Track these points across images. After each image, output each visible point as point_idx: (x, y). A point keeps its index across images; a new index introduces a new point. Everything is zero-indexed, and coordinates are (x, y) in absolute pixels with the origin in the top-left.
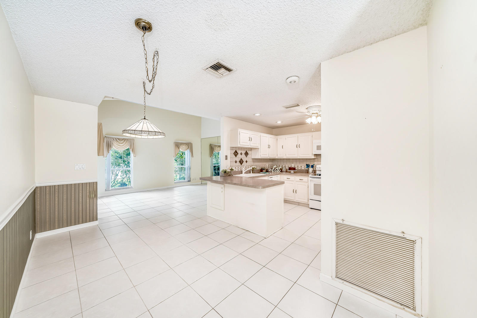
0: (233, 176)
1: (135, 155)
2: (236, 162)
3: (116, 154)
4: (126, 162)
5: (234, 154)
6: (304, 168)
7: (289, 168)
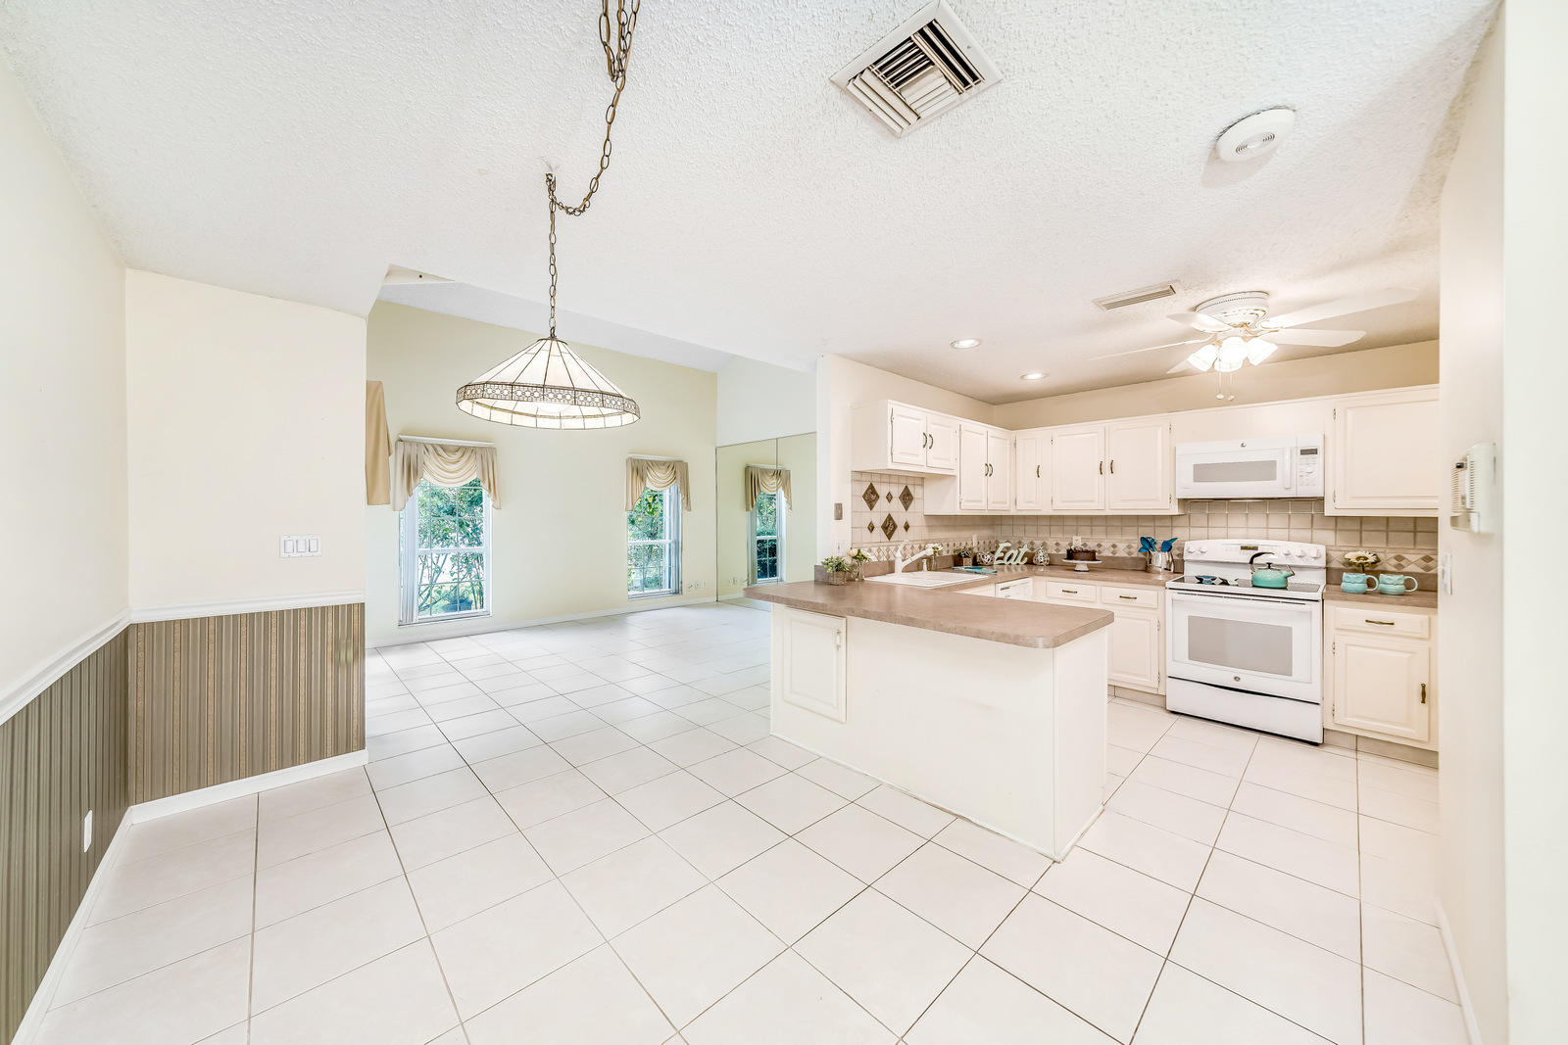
0: (863, 580)
1: (497, 503)
2: (871, 528)
3: (436, 499)
4: (468, 526)
5: (864, 497)
6: (1130, 553)
7: (1064, 552)
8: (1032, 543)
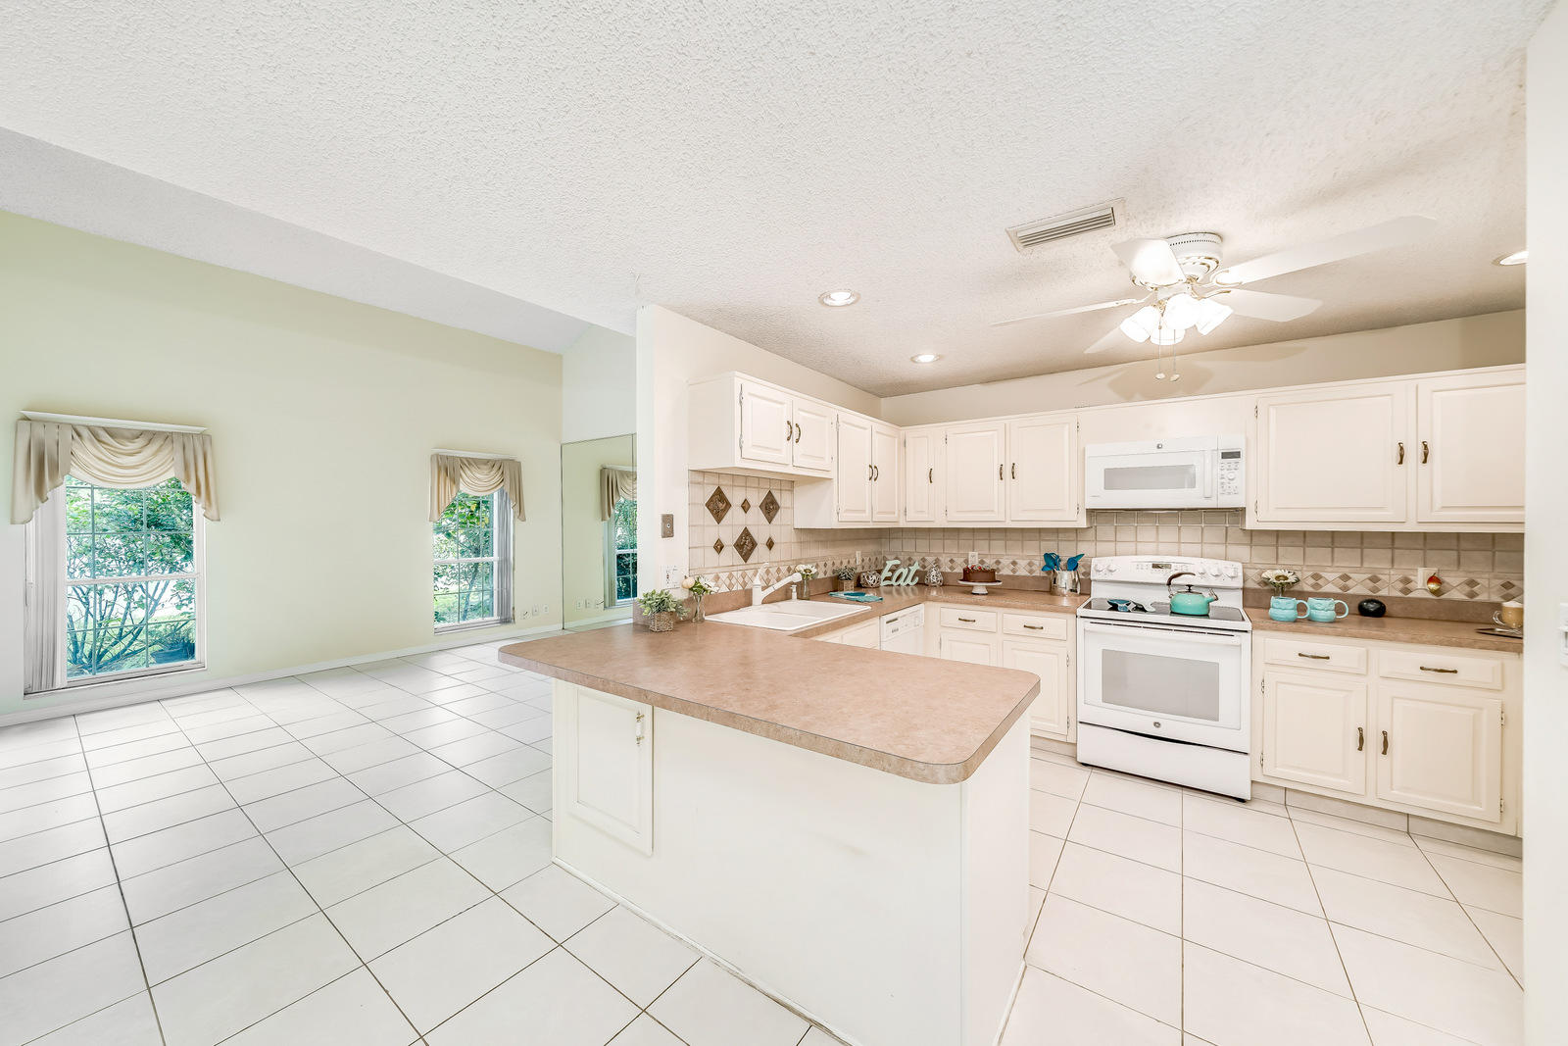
0: (703, 620)
1: (213, 512)
2: (719, 547)
5: (708, 505)
6: (1031, 571)
7: (959, 570)
8: (924, 560)
